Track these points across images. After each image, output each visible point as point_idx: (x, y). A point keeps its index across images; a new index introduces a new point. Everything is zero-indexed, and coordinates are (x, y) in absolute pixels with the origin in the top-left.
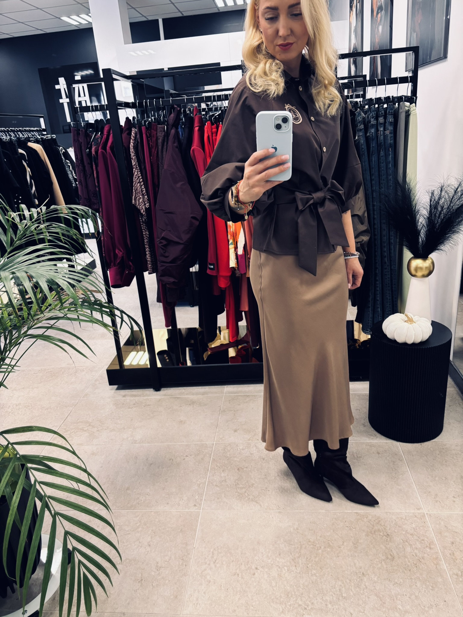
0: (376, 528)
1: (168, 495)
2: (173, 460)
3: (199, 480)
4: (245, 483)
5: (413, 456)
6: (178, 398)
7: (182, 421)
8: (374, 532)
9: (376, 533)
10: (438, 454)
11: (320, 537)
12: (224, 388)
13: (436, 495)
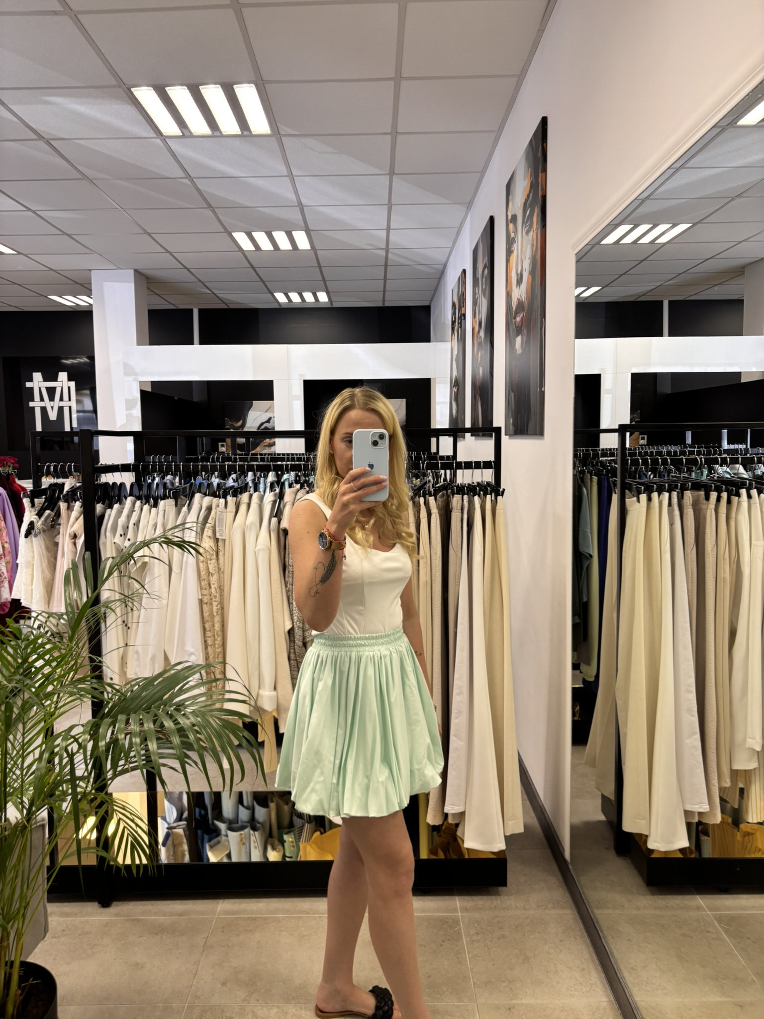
6: (138, 920)
7: (139, 964)
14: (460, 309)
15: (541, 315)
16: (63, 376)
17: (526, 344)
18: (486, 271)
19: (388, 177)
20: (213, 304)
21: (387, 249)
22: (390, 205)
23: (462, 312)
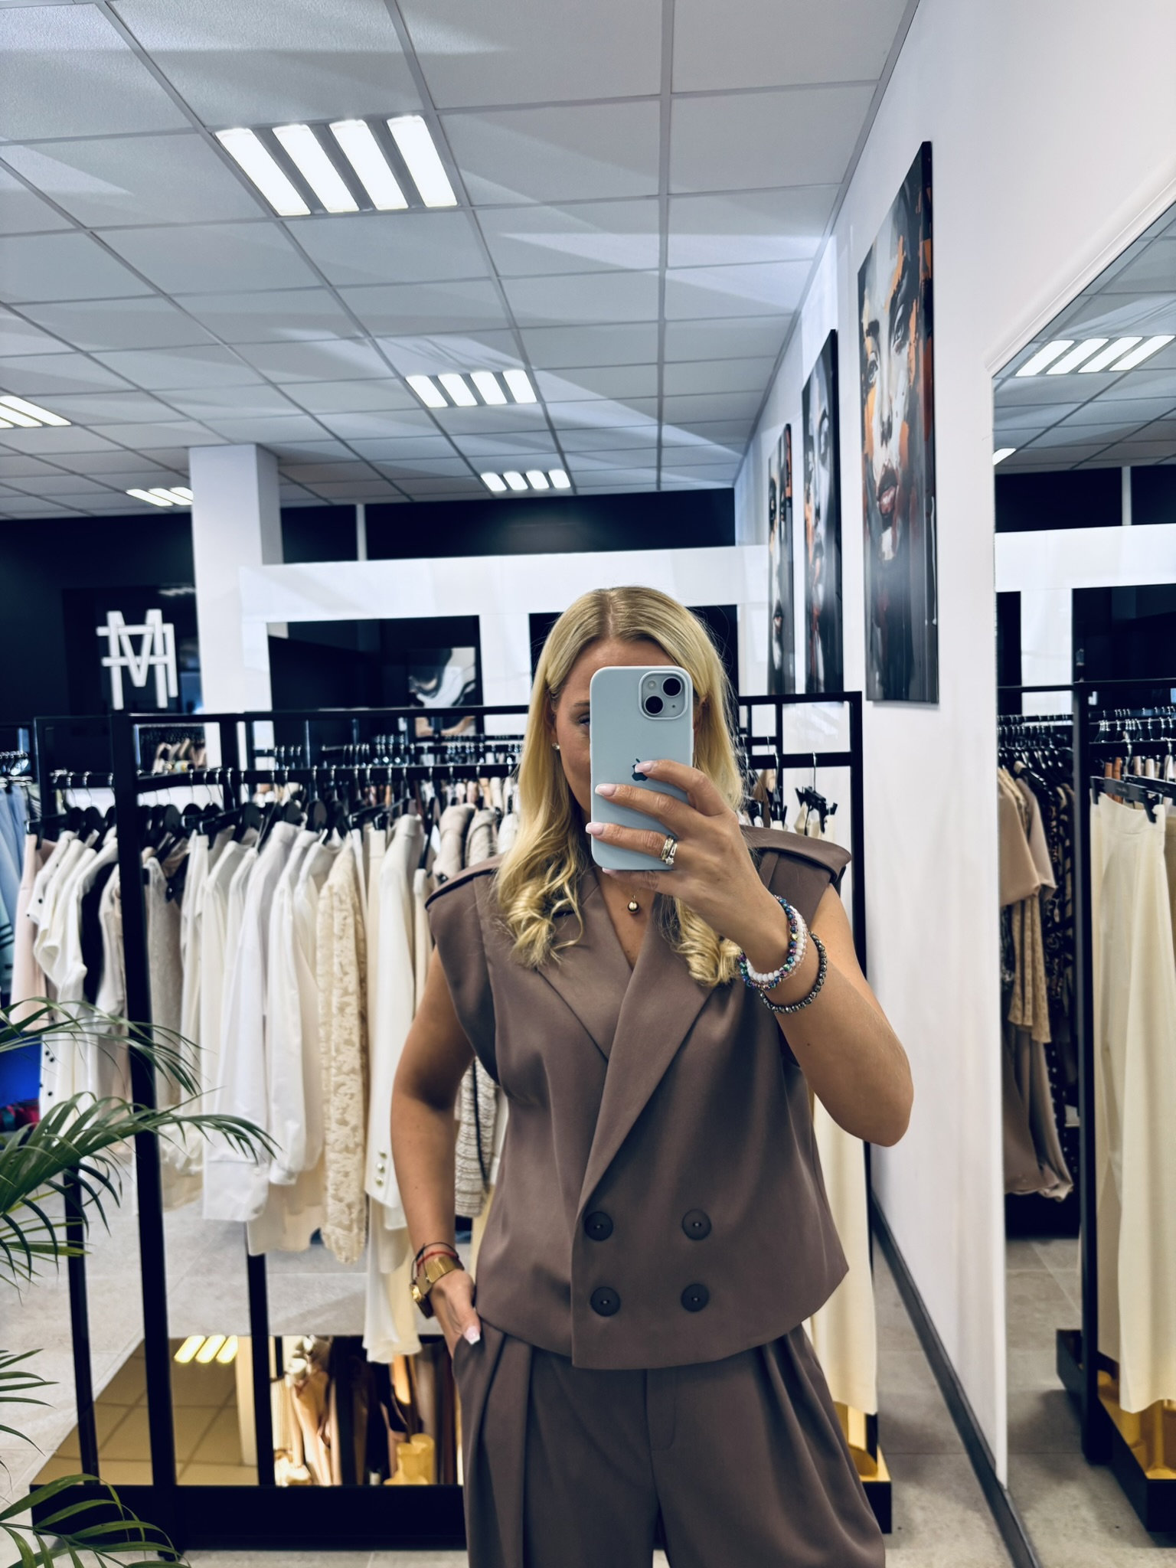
14: (782, 490)
15: (927, 491)
16: (154, 616)
17: (900, 545)
18: (826, 423)
19: (657, 273)
20: (388, 496)
21: (661, 396)
22: (662, 323)
23: (788, 495)
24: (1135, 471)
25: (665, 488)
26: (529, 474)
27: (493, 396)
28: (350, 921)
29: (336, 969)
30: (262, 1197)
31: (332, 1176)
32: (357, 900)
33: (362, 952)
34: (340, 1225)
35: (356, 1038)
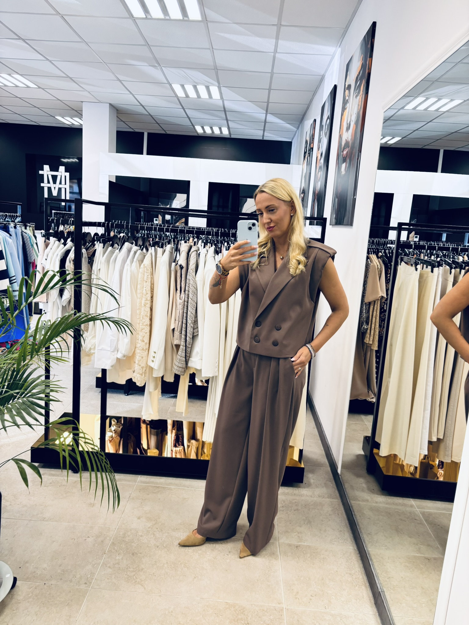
0: (240, 617)
1: (63, 571)
2: (75, 540)
3: (95, 561)
4: (136, 567)
5: (287, 556)
6: (93, 482)
8: (237, 620)
9: (239, 621)
10: (309, 557)
11: (190, 620)
12: (138, 477)
13: (298, 593)
14: (310, 144)
15: (358, 150)
16: (62, 169)
17: (348, 169)
18: (328, 120)
19: (273, 54)
20: (157, 130)
21: (268, 102)
22: (272, 73)
23: (311, 147)
24: (445, 151)
25: (265, 138)
26: (213, 127)
27: (204, 94)
28: (150, 276)
29: (144, 291)
30: (115, 362)
31: (137, 358)
32: (152, 270)
33: (152, 288)
34: (139, 373)
35: (149, 315)
